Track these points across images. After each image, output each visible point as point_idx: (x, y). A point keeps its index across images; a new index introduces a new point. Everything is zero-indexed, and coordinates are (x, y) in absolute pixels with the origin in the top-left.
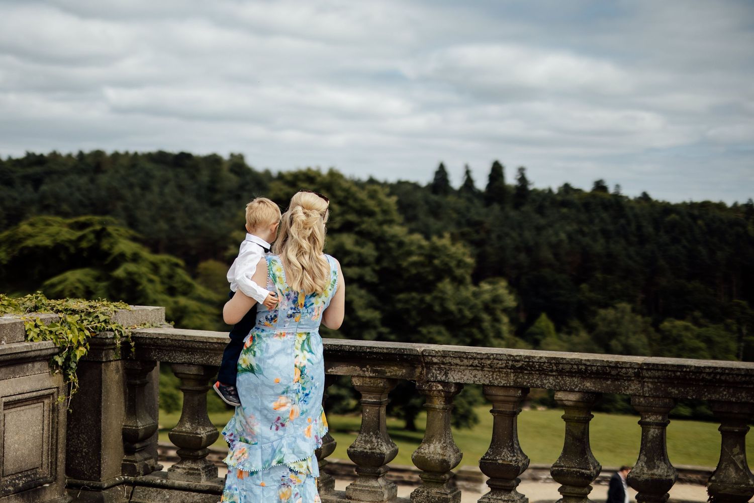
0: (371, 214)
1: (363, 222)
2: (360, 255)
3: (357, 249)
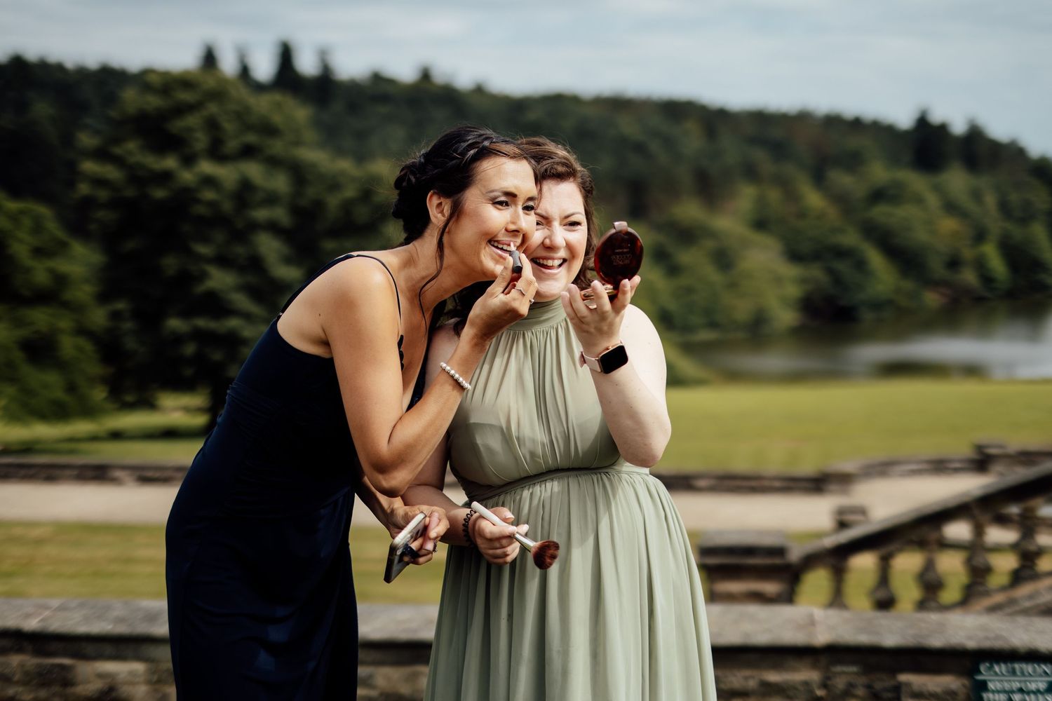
0: (277, 133)
1: (268, 146)
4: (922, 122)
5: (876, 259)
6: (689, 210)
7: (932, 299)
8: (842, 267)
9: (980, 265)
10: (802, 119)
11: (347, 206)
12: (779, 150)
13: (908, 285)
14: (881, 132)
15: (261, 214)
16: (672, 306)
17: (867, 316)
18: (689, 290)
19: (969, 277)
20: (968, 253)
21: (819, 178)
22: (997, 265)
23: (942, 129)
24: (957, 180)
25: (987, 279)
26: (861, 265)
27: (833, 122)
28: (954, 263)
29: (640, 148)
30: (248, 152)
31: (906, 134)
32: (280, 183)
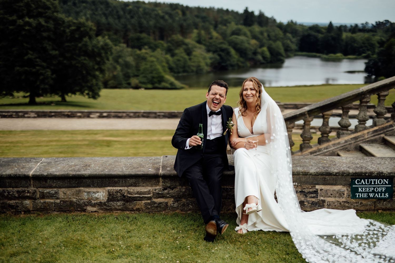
0: (49, 8)
1: (46, 12)
2: (47, 27)
3: (45, 24)
4: (246, 11)
5: (233, 52)
6: (178, 37)
7: (248, 64)
8: (222, 54)
9: (262, 54)
10: (211, 10)
11: (73, 32)
12: (204, 19)
13: (242, 59)
14: (234, 14)
15: (45, 34)
16: (173, 65)
17: (230, 68)
18: (179, 60)
19: (260, 57)
20: (259, 50)
21: (216, 27)
22: (268, 54)
23: (252, 13)
24: (256, 28)
25: (264, 58)
26: (228, 53)
27: (220, 11)
28: (255, 53)
29: (163, 18)
30: (40, 15)
31: (241, 14)
32: (51, 25)
